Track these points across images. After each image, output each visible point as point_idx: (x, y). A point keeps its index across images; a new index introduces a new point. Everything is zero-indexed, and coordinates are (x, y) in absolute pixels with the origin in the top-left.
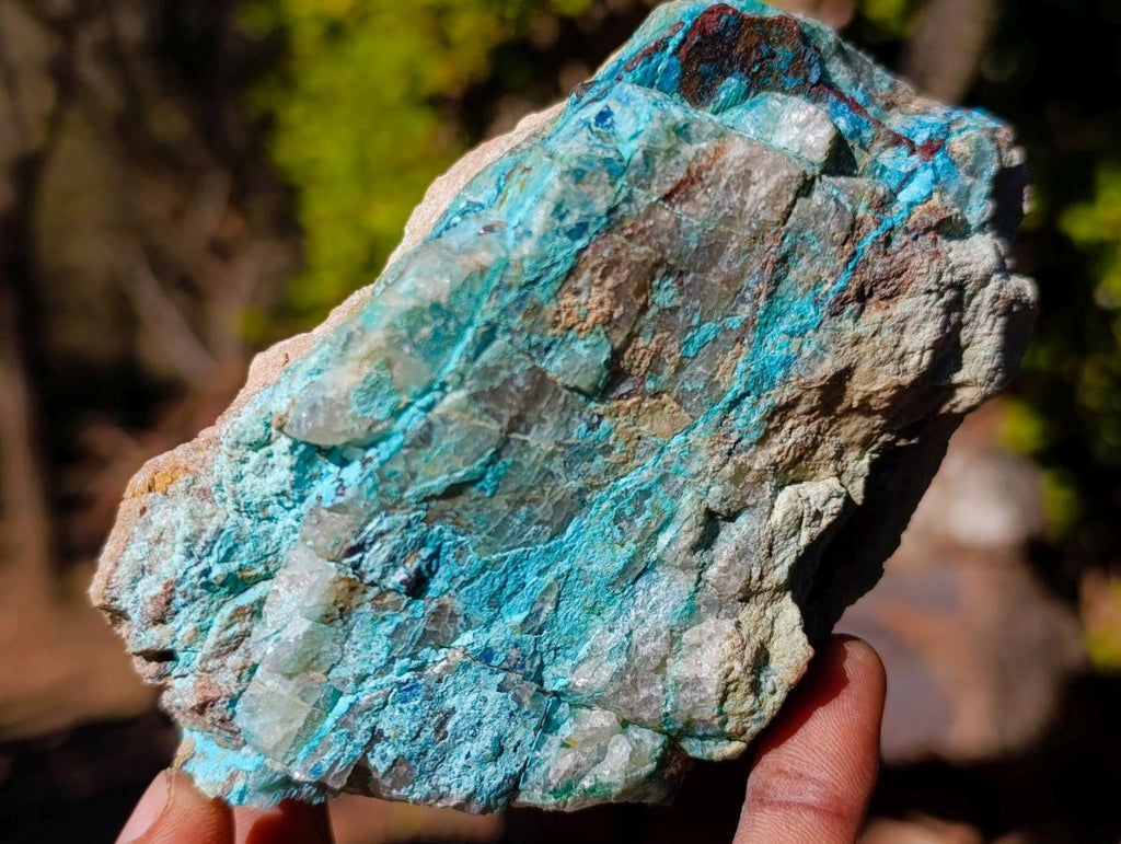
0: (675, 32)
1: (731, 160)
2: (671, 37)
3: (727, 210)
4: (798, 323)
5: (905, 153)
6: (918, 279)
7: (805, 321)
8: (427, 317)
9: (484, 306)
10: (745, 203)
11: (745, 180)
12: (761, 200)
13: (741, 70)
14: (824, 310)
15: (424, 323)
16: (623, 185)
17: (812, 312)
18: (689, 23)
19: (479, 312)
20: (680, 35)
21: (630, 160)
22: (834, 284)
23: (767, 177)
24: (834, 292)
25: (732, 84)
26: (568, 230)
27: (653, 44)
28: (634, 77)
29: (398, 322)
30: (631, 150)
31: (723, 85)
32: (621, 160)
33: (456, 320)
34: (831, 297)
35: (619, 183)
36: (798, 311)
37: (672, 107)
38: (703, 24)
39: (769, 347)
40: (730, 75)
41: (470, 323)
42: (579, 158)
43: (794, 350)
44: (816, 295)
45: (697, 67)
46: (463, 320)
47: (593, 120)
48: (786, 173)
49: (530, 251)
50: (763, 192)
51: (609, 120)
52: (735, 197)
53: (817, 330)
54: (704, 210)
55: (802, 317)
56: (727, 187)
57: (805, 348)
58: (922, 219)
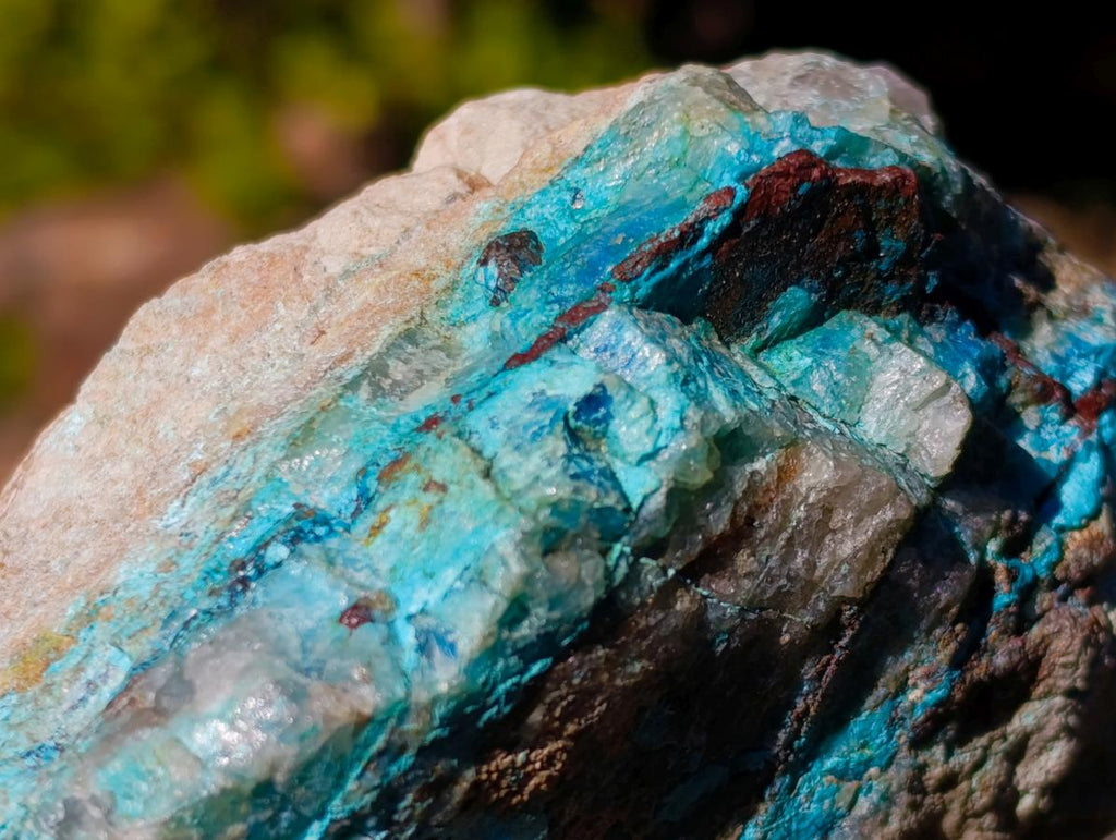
0: (718, 212)
1: (803, 490)
2: (708, 218)
3: (783, 581)
4: (855, 756)
5: (1056, 416)
6: (1059, 671)
7: (868, 752)
8: (243, 808)
9: (351, 785)
10: (815, 566)
11: (820, 527)
12: (842, 562)
13: (815, 276)
14: (902, 735)
15: (236, 818)
16: (622, 554)
17: (883, 736)
18: (741, 193)
19: (341, 795)
20: (725, 219)
21: (641, 505)
22: (928, 691)
23: (858, 520)
24: (925, 705)
25: (797, 298)
26: (521, 645)
27: (677, 234)
28: (634, 291)
29: (187, 817)
30: (644, 486)
31: (780, 301)
32: (628, 510)
33: (295, 810)
34: (919, 715)
35: (618, 548)
36: (861, 735)
37: (711, 384)
38: (767, 196)
39: (802, 797)
40: (798, 282)
41: (320, 815)
42: (555, 506)
43: (842, 804)
44: (895, 708)
45: (743, 271)
46: (306, 811)
47: (572, 408)
48: (889, 515)
49: (451, 687)
50: (847, 549)
51: (602, 410)
52: (800, 558)
53: (885, 769)
54: (747, 584)
55: (864, 746)
56: (790, 540)
57: (861, 799)
58: (1078, 560)
